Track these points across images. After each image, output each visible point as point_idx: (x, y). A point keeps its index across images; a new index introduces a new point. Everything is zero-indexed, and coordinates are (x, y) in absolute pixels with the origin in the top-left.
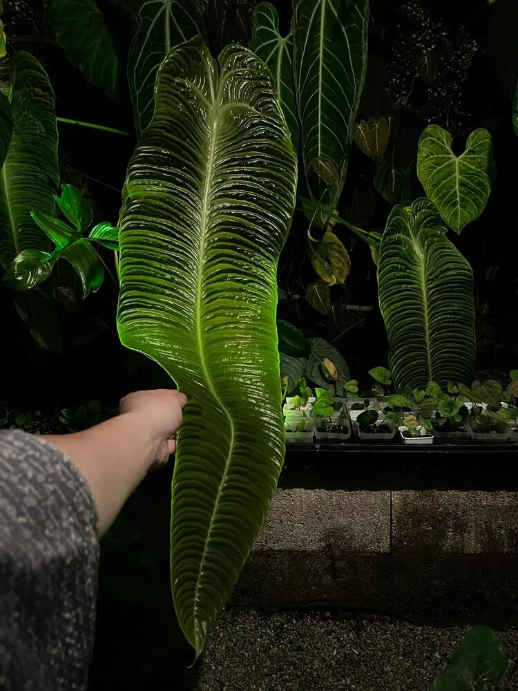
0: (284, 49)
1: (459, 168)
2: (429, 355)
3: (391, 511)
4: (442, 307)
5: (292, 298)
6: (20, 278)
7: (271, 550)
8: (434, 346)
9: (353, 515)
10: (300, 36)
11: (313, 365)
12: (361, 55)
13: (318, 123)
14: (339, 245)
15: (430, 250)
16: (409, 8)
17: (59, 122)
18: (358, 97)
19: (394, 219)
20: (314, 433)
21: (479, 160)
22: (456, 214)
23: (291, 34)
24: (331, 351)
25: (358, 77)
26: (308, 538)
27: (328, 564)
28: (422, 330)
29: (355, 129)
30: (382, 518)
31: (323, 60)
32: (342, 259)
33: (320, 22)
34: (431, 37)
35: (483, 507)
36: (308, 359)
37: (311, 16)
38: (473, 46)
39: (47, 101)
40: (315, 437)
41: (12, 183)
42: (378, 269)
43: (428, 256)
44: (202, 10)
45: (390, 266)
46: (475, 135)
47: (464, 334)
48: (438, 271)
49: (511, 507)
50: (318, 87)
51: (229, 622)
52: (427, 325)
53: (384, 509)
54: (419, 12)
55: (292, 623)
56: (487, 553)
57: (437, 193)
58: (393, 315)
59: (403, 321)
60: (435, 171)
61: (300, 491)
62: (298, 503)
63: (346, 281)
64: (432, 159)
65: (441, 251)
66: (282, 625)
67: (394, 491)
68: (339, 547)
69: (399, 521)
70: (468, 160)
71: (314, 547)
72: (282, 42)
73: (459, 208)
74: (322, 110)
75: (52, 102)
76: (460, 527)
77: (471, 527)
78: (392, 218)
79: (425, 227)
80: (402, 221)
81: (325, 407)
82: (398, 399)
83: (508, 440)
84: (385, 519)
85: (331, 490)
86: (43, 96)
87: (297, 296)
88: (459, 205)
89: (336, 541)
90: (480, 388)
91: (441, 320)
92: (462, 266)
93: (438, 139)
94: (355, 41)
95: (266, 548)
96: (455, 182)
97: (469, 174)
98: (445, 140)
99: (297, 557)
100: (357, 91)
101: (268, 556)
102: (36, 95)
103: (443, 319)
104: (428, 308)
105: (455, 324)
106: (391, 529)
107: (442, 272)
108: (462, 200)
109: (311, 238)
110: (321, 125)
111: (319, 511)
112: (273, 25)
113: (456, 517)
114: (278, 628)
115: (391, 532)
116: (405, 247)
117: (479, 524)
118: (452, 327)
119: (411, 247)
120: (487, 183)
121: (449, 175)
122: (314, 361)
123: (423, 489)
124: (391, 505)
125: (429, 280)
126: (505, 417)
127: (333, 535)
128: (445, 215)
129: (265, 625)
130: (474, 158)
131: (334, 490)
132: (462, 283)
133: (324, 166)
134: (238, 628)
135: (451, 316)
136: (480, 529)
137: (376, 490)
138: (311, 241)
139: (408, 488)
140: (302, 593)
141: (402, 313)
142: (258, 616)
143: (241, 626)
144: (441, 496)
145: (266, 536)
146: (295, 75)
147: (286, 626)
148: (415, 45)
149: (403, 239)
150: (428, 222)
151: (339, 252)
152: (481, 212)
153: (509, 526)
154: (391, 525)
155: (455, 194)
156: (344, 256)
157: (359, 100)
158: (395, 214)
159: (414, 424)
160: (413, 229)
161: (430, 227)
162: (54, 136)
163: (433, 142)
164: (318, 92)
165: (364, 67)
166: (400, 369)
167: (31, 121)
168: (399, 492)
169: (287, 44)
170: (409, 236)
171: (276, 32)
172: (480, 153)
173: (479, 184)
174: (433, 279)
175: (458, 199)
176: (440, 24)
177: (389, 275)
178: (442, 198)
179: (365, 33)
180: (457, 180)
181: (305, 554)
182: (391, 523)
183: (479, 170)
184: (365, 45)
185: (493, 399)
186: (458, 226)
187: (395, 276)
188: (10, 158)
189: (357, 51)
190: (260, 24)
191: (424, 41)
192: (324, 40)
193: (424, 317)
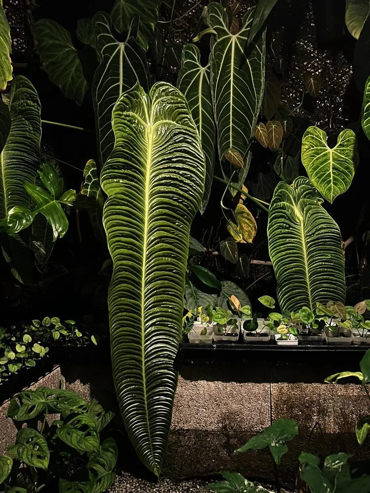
0: (204, 74)
1: (333, 157)
2: (309, 293)
3: (271, 399)
4: (318, 256)
5: (212, 254)
6: (11, 225)
7: (182, 429)
8: (313, 286)
9: (243, 402)
10: (216, 66)
11: (223, 301)
12: (260, 78)
13: (230, 124)
14: (248, 214)
15: (308, 215)
16: (301, 43)
17: (42, 122)
18: (258, 107)
19: (279, 191)
20: (213, 337)
21: (347, 151)
22: (330, 189)
23: (209, 65)
24: (238, 291)
25: (258, 93)
26: (209, 420)
27: (224, 441)
28: (304, 273)
29: (255, 129)
30: (264, 404)
31: (233, 81)
32: (251, 225)
33: (231, 56)
34: (318, 64)
35: (338, 396)
36: (219, 296)
37: (224, 52)
38: (350, 70)
39: (36, 110)
40: (213, 340)
41: (8, 164)
42: (268, 227)
43: (307, 218)
44: (146, 49)
45: (278, 224)
46: (344, 133)
47: (335, 277)
48: (315, 229)
49: (359, 396)
50: (230, 100)
51: (148, 486)
52: (307, 269)
53: (265, 398)
54: (309, 46)
55: (197, 488)
56: (343, 434)
57: (317, 174)
58: (280, 261)
59: (288, 266)
60: (315, 158)
61: (203, 383)
62: (202, 392)
63: (253, 241)
64: (313, 150)
65: (317, 215)
66: (189, 488)
67: (272, 383)
68: (232, 428)
69: (276, 407)
70: (339, 151)
71: (213, 427)
72: (203, 70)
73: (332, 185)
74: (232, 115)
75: (39, 110)
76: (322, 412)
77: (330, 412)
78: (278, 190)
79: (305, 197)
80: (286, 193)
81: (221, 318)
82: (276, 315)
83: (352, 343)
84: (266, 405)
85: (226, 382)
86: (33, 106)
87: (216, 253)
88: (332, 183)
89: (230, 423)
90: (333, 306)
91: (318, 266)
92: (332, 226)
93: (317, 136)
94: (256, 68)
95: (178, 428)
96: (329, 167)
97: (339, 161)
98: (322, 137)
99: (200, 435)
100: (258, 103)
101: (179, 434)
102: (28, 105)
103: (320, 265)
104: (307, 257)
105: (329, 269)
106: (271, 413)
107: (317, 230)
108: (334, 179)
109: (223, 206)
110: (232, 126)
111: (218, 399)
112: (197, 59)
113: (319, 405)
114: (185, 490)
115: (271, 416)
116: (288, 211)
117: (336, 410)
118: (327, 271)
119: (293, 211)
120: (352, 167)
121: (325, 161)
122: (224, 298)
123: (294, 382)
124: (271, 394)
125: (307, 236)
126: (349, 325)
127: (228, 417)
128: (321, 189)
129: (176, 489)
130: (343, 150)
131: (229, 382)
132: (334, 239)
133: (234, 155)
134: (154, 490)
135: (326, 263)
136: (337, 414)
137: (260, 382)
138: (223, 208)
139: (283, 381)
140: (204, 465)
141: (287, 260)
142: (171, 483)
143: (157, 489)
144: (307, 387)
145: (178, 418)
146: (212, 92)
147: (191, 489)
148: (306, 70)
149: (287, 205)
150: (307, 194)
151: (249, 220)
152: (348, 188)
153: (359, 411)
154: (271, 410)
155: (329, 175)
156: (252, 222)
157: (259, 110)
158: (280, 187)
159: (284, 331)
160: (294, 199)
161: (308, 198)
162: (39, 133)
163: (313, 138)
164: (230, 103)
165: (263, 87)
166: (287, 302)
167: (23, 122)
168: (276, 384)
169: (206, 71)
170: (291, 203)
171: (198, 64)
172: (347, 146)
173: (347, 168)
174: (310, 235)
175: (332, 178)
176: (325, 55)
177: (276, 231)
178: (319, 178)
179: (263, 64)
180: (331, 165)
181: (207, 433)
182: (271, 409)
183: (347, 158)
184: (263, 72)
185: (341, 314)
186: (331, 197)
187: (281, 232)
188: (7, 147)
189: (257, 76)
190: (187, 58)
191: (313, 67)
192: (234, 68)
193: (304, 264)
